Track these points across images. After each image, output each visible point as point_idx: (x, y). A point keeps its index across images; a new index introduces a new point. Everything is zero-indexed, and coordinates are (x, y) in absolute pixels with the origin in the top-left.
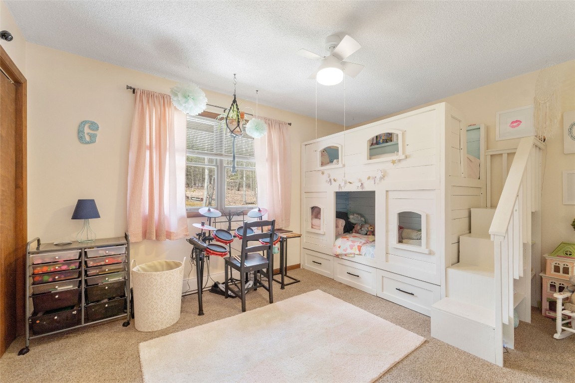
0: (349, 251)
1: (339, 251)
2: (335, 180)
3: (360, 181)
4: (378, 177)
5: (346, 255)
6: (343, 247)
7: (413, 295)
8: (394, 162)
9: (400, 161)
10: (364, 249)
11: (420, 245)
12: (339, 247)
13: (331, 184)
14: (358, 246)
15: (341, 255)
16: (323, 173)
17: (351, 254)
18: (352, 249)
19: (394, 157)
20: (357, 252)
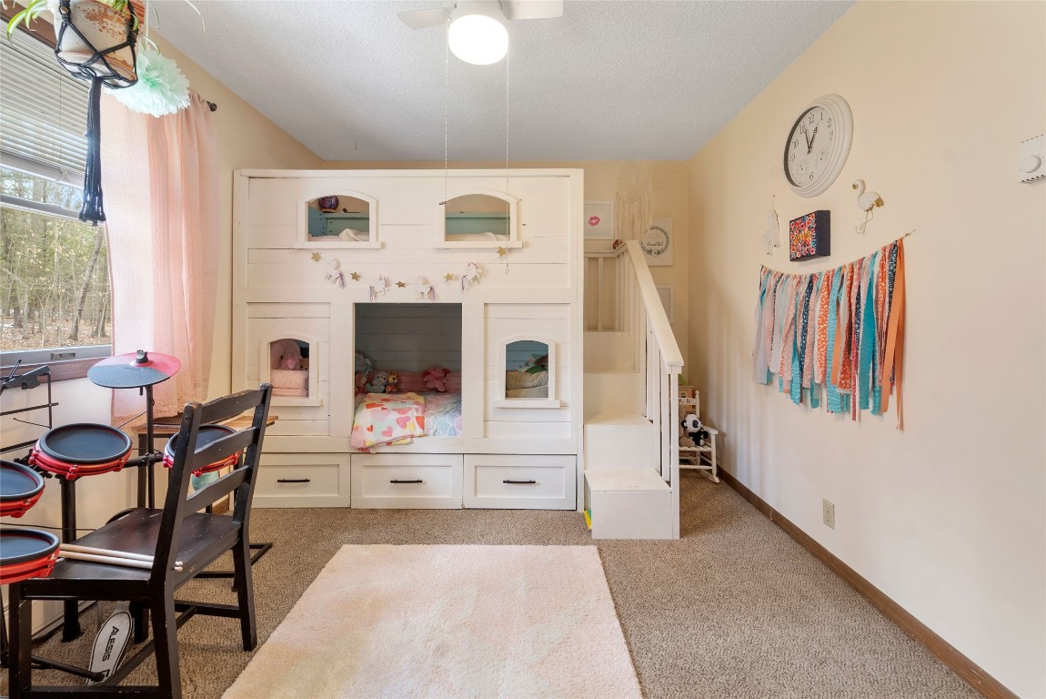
0: (398, 432)
1: (370, 439)
2: (355, 277)
3: (426, 282)
4: (470, 277)
5: (389, 444)
6: (380, 427)
7: (534, 482)
8: (502, 252)
9: (511, 250)
10: (430, 421)
11: (546, 395)
12: (371, 429)
13: (343, 284)
14: (417, 418)
15: (377, 445)
16: (316, 257)
17: (404, 438)
18: (404, 426)
19: (502, 242)
20: (419, 431)
